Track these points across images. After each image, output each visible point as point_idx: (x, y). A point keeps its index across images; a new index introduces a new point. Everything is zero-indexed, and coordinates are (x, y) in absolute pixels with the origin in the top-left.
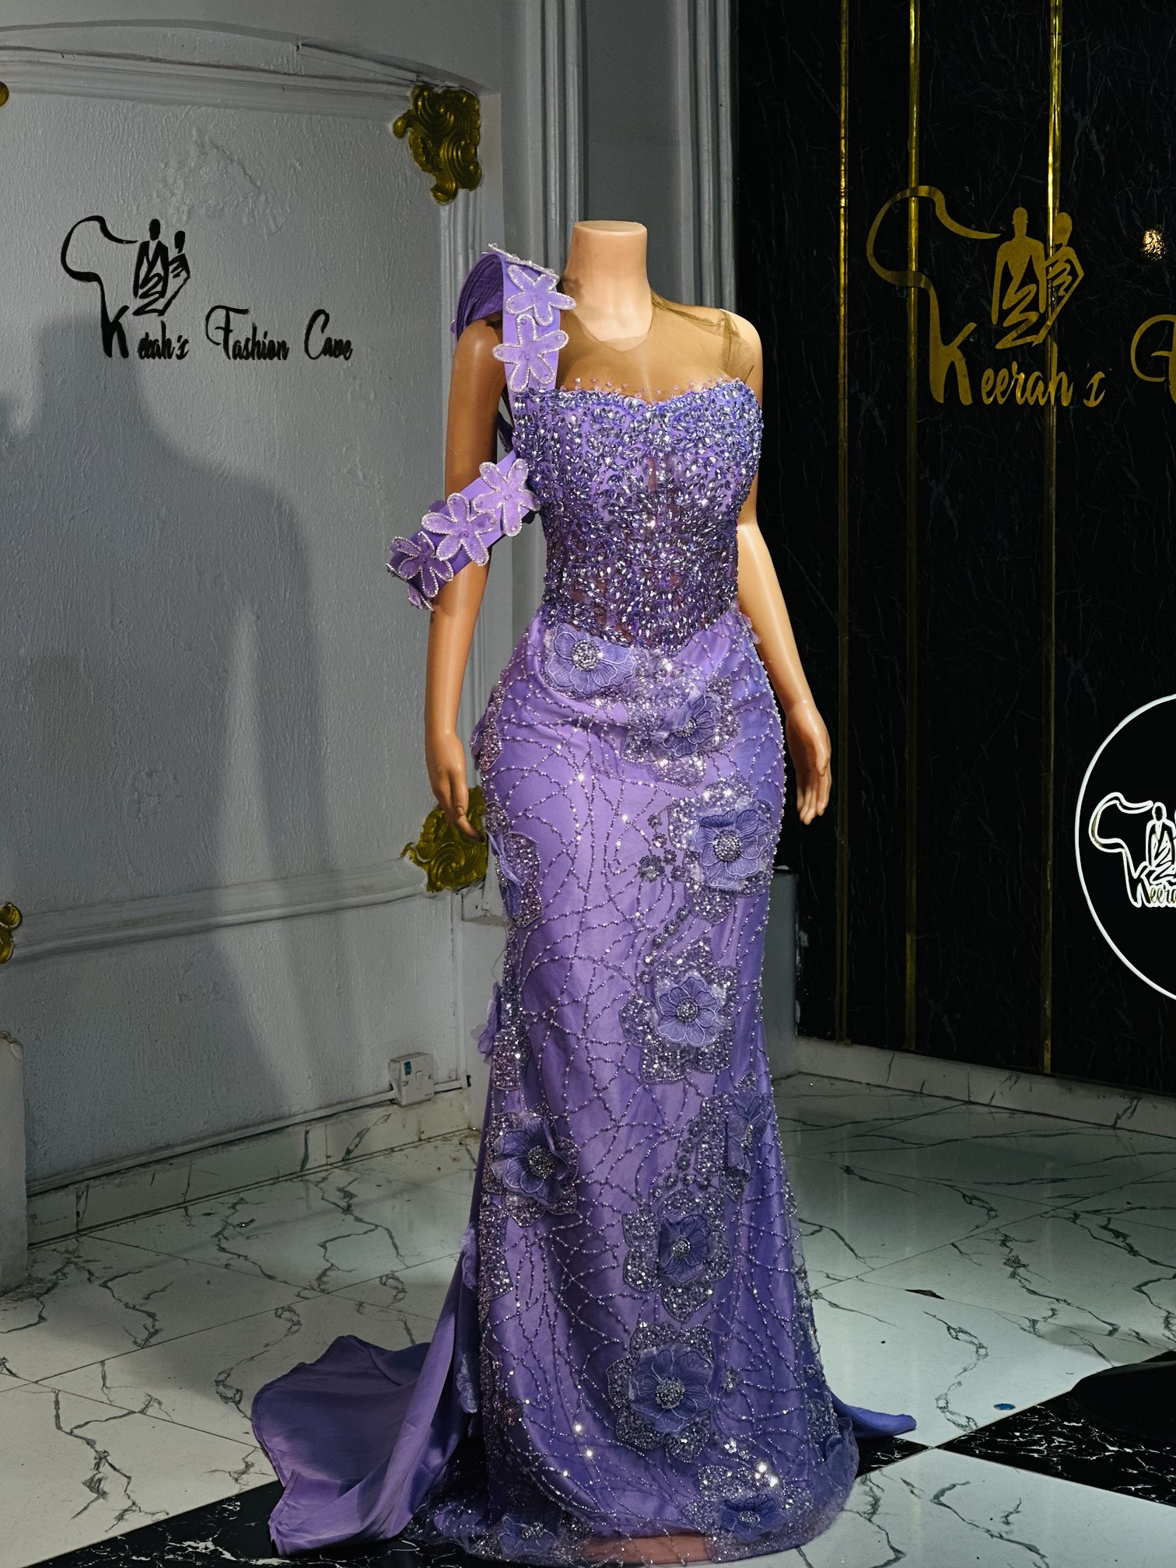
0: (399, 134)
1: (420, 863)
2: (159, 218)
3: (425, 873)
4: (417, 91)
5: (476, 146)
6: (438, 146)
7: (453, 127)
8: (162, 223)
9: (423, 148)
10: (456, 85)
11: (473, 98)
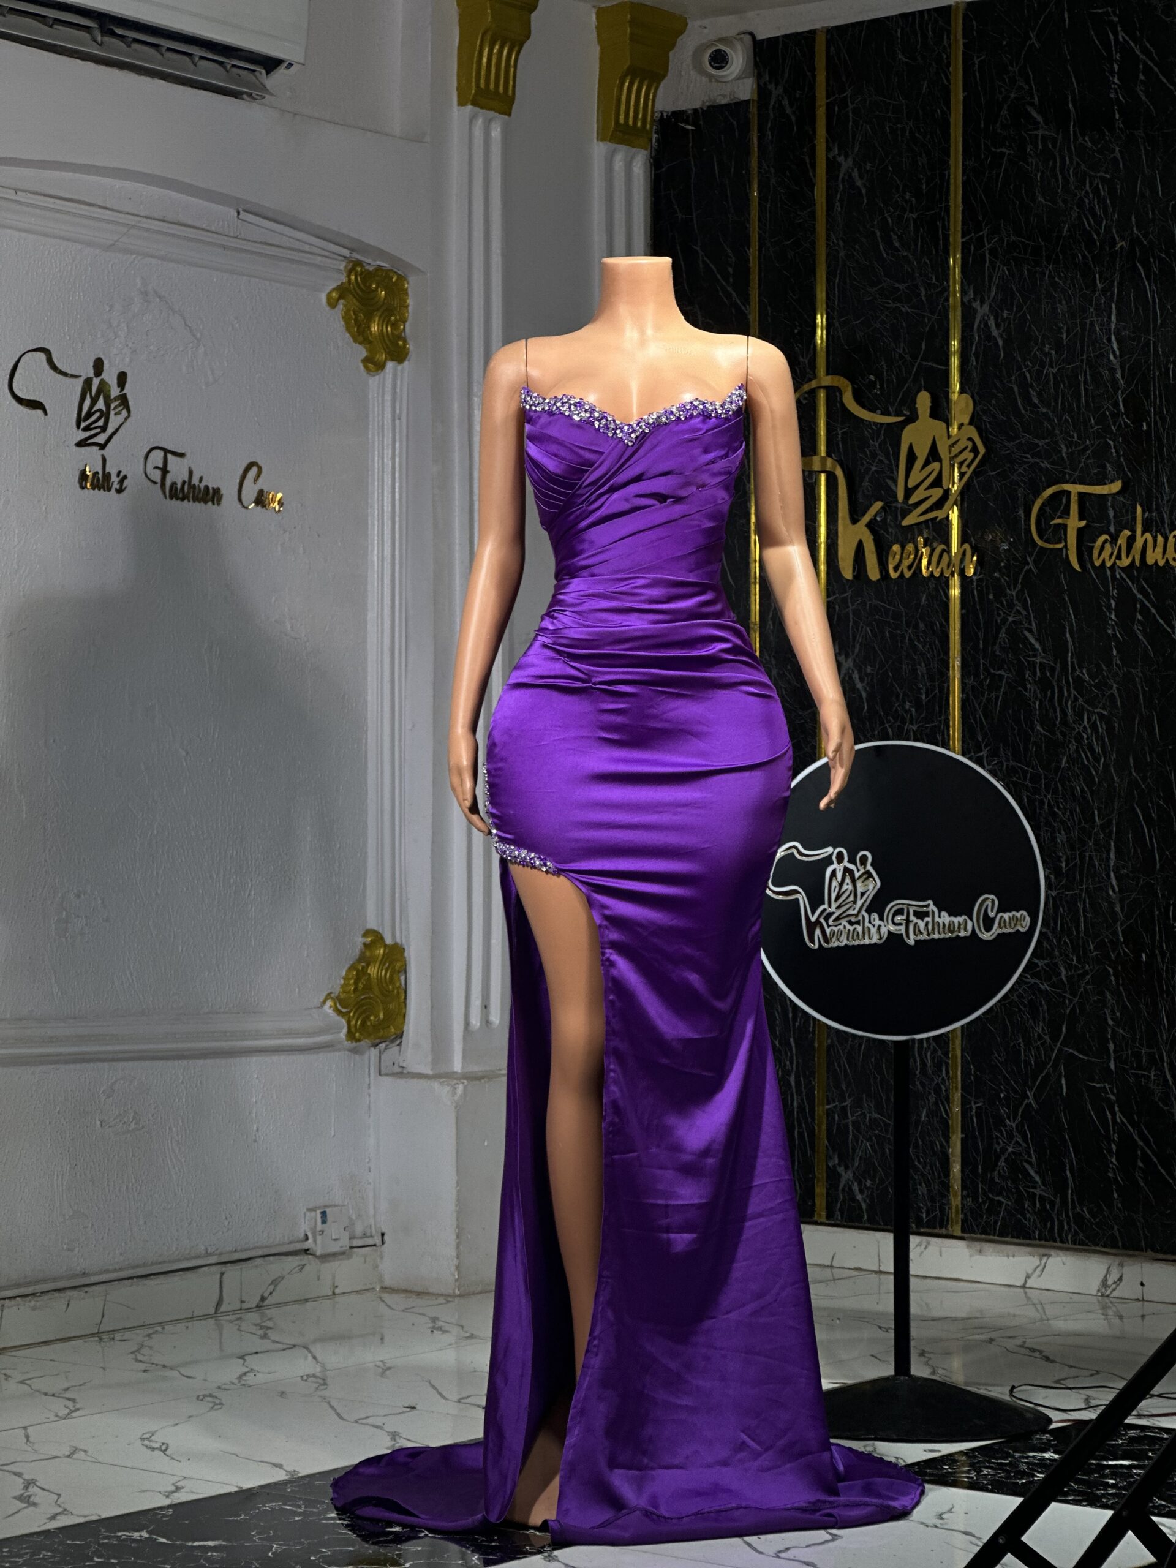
0: (332, 304)
1: (339, 1012)
2: (102, 357)
3: (343, 1022)
4: (350, 266)
5: (404, 322)
6: (369, 318)
7: (384, 303)
8: (106, 362)
9: (356, 320)
10: (387, 265)
11: (402, 278)
